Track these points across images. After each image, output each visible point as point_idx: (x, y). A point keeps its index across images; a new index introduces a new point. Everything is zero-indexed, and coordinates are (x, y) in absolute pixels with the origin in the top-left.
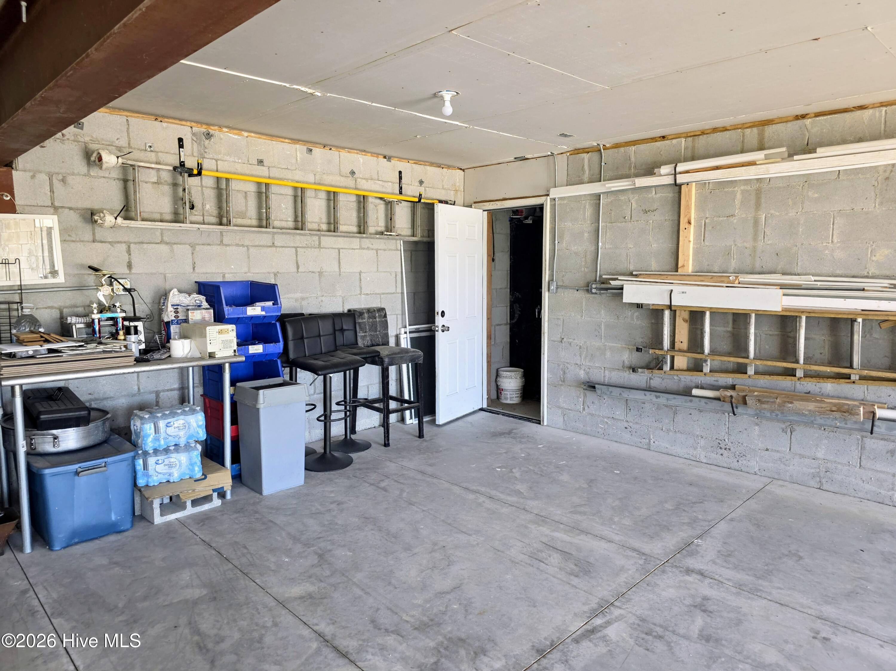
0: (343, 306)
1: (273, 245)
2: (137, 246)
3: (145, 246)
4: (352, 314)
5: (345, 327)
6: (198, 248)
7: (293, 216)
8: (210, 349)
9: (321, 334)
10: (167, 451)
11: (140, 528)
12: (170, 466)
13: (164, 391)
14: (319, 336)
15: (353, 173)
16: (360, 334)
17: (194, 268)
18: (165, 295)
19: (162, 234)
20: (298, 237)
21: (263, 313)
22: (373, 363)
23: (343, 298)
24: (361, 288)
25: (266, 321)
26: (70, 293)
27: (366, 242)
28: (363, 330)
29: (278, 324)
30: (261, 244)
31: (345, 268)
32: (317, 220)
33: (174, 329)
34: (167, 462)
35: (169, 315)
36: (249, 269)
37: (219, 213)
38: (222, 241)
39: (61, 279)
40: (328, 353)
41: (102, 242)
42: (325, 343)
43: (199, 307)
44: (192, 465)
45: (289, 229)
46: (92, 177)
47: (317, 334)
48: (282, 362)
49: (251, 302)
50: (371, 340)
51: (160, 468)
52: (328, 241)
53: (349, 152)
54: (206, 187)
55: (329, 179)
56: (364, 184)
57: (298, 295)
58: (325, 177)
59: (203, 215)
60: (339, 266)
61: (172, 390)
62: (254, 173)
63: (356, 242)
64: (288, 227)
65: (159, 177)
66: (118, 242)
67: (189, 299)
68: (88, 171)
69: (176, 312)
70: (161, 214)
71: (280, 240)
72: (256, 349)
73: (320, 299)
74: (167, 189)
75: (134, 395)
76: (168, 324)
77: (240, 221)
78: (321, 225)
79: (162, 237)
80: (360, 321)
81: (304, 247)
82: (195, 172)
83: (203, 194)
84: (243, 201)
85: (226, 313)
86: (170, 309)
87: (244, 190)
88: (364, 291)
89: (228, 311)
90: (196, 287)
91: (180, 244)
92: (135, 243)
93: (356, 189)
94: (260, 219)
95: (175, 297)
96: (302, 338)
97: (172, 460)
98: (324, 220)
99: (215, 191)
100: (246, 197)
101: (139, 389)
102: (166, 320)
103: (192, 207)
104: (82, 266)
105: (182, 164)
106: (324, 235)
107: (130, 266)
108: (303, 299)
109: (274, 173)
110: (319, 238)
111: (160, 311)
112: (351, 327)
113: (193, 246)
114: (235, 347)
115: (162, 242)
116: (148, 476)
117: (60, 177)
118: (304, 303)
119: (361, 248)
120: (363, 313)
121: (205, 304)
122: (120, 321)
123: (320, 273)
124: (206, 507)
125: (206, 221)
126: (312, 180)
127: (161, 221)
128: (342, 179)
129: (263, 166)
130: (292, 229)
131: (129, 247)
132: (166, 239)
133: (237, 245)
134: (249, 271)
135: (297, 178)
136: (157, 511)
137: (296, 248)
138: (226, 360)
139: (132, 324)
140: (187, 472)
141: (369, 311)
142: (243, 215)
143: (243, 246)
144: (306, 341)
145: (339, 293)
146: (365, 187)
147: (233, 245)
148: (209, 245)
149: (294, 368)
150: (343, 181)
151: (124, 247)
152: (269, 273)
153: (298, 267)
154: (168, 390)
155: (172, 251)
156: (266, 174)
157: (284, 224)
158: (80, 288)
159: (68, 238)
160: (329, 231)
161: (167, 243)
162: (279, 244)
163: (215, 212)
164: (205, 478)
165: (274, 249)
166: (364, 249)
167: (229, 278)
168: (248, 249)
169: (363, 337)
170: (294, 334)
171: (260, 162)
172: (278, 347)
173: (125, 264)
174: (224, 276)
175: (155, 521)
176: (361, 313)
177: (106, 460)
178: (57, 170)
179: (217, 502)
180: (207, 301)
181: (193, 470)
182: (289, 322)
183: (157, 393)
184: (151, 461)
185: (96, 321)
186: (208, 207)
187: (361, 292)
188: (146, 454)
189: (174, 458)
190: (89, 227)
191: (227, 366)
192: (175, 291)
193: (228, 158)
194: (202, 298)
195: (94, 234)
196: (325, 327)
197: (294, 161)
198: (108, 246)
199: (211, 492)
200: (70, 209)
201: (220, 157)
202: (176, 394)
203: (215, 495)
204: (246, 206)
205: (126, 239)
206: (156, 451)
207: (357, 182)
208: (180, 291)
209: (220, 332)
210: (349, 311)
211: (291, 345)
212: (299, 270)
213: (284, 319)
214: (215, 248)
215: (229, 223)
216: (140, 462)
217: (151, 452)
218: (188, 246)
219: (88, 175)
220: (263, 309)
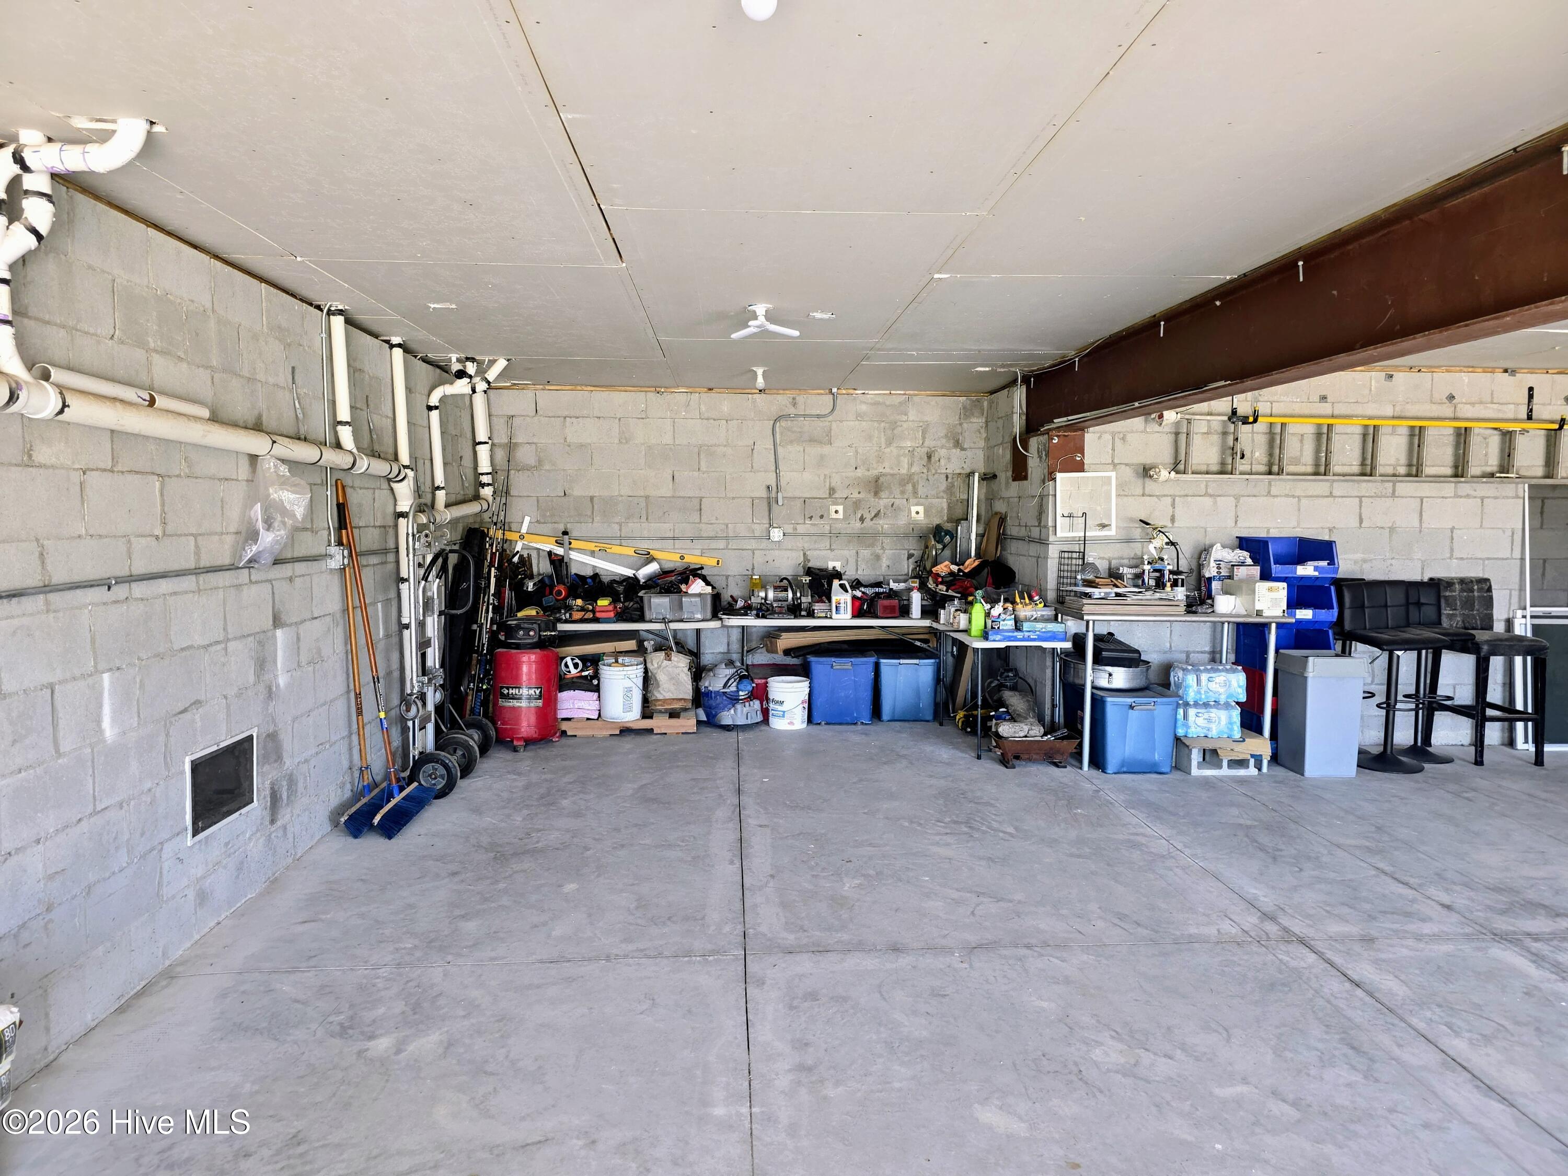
0: (1422, 573)
1: (1331, 495)
2: (1182, 499)
3: (1189, 498)
4: (1435, 584)
5: (1423, 600)
6: (1242, 500)
7: (1360, 459)
8: (1258, 606)
9: (1389, 604)
10: (1206, 705)
11: (1177, 775)
12: (1209, 720)
13: (1194, 652)
14: (1386, 606)
15: (1451, 397)
16: (1446, 611)
17: (1236, 522)
18: (1206, 550)
19: (1207, 486)
20: (1364, 484)
21: (1316, 574)
22: (1464, 649)
23: (1423, 562)
24: (1452, 550)
25: (1318, 583)
26: (1118, 545)
27: (1465, 488)
28: (1451, 604)
29: (1332, 588)
30: (1315, 494)
31: (1431, 522)
32: (1393, 461)
33: (1215, 585)
34: (1206, 716)
35: (1210, 571)
36: (1298, 524)
37: (1269, 461)
38: (1269, 492)
39: (1112, 532)
40: (1397, 628)
41: (1150, 496)
42: (1392, 615)
43: (1243, 564)
44: (1231, 723)
45: (1353, 475)
46: (1147, 432)
47: (1383, 604)
48: (1334, 634)
49: (1301, 561)
50: (1463, 622)
51: (1200, 721)
52: (1407, 488)
53: (1448, 371)
54: (1257, 433)
55: (1413, 410)
56: (1467, 411)
57: (1359, 556)
58: (1408, 407)
59: (1251, 464)
60: (1421, 520)
61: (1202, 652)
62: (1314, 412)
63: (1449, 488)
64: (1351, 472)
65: (1209, 427)
66: (1164, 496)
67: (1233, 554)
68: (1145, 428)
69: (1219, 568)
70: (1208, 465)
71: (1340, 488)
72: (1305, 614)
73: (1390, 562)
74: (1216, 438)
75: (1165, 653)
76: (1210, 580)
77: (1291, 469)
78: (1398, 468)
79: (1207, 488)
80: (1448, 594)
81: (1372, 497)
82: (1251, 419)
83: (1253, 440)
84: (1298, 445)
85: (1273, 571)
86: (1213, 564)
87: (1301, 432)
88: (1457, 554)
89: (1276, 569)
90: (1237, 542)
91: (1225, 496)
92: (1180, 496)
93: (1455, 419)
94: (1317, 465)
95: (1218, 553)
96: (1362, 607)
97: (1213, 715)
98: (1403, 459)
99: (1267, 436)
100: (1301, 441)
101: (1170, 646)
102: (1207, 575)
103: (1243, 457)
104: (1132, 520)
105: (1234, 412)
106: (1401, 481)
107: (1173, 519)
108: (1365, 561)
109: (1340, 409)
110: (1394, 486)
111: (1200, 567)
112: (1432, 600)
113: (1237, 498)
114: (1285, 608)
115: (1206, 494)
116: (1188, 727)
117: (1121, 436)
118: (1366, 566)
119: (1457, 496)
120: (1453, 584)
121: (1249, 561)
122: (1167, 573)
123: (1392, 529)
124: (1242, 772)
125: (1254, 470)
126: (1389, 412)
127: (1207, 473)
128: (1434, 407)
129: (1326, 402)
130: (1357, 475)
131: (1174, 500)
132: (1210, 491)
133: (1287, 496)
134: (1298, 526)
135: (1369, 412)
136: (1194, 763)
137: (1360, 497)
138: (1274, 620)
139: (1180, 577)
140: (1226, 730)
141: (1462, 581)
142: (1296, 461)
143: (1293, 496)
144: (1367, 611)
145: (1418, 555)
146: (1469, 415)
147: (1281, 496)
148: (1255, 496)
149: (1348, 642)
150: (1435, 411)
151: (1169, 500)
152: (1322, 528)
153: (1361, 521)
154: (1198, 652)
155: (1215, 503)
156: (1329, 412)
157: (1346, 469)
158: (1129, 541)
159: (1122, 493)
160: (1409, 475)
161: (1211, 496)
162: (1338, 494)
163: (1265, 460)
164: (1244, 741)
165: (1331, 499)
166: (1461, 497)
167: (1274, 533)
168: (1299, 500)
169: (1451, 617)
170: (1352, 601)
171: (1323, 398)
172: (1331, 615)
173: (1169, 518)
174: (1268, 532)
175: (1192, 771)
176: (1449, 584)
177: (1155, 700)
178: (1119, 430)
179: (1252, 771)
180: (1250, 557)
181: (1231, 730)
182: (1345, 585)
183: (1188, 654)
184: (1192, 712)
185: (1147, 572)
186: (1257, 454)
187: (1452, 555)
188: (1187, 704)
189: (1214, 713)
190: (1140, 482)
191: (1274, 626)
192: (1218, 546)
193: (1285, 398)
194: (1246, 554)
195: (1144, 488)
196: (1395, 598)
197: (1367, 392)
198: (1155, 499)
199: (1249, 757)
200: (1127, 465)
201: (1275, 398)
202: (1206, 657)
203: (1252, 761)
204: (1301, 450)
205: (1171, 492)
206: (1196, 704)
207: (1458, 409)
208: (1224, 547)
209: (1270, 589)
210: (1431, 579)
211: (1347, 613)
212: (1363, 525)
213: (1339, 583)
214: (1261, 499)
215: (1280, 472)
216: (1181, 711)
217: (1192, 703)
218: (1232, 499)
219: (1144, 431)
220: (1316, 569)
